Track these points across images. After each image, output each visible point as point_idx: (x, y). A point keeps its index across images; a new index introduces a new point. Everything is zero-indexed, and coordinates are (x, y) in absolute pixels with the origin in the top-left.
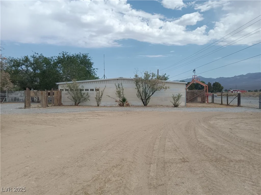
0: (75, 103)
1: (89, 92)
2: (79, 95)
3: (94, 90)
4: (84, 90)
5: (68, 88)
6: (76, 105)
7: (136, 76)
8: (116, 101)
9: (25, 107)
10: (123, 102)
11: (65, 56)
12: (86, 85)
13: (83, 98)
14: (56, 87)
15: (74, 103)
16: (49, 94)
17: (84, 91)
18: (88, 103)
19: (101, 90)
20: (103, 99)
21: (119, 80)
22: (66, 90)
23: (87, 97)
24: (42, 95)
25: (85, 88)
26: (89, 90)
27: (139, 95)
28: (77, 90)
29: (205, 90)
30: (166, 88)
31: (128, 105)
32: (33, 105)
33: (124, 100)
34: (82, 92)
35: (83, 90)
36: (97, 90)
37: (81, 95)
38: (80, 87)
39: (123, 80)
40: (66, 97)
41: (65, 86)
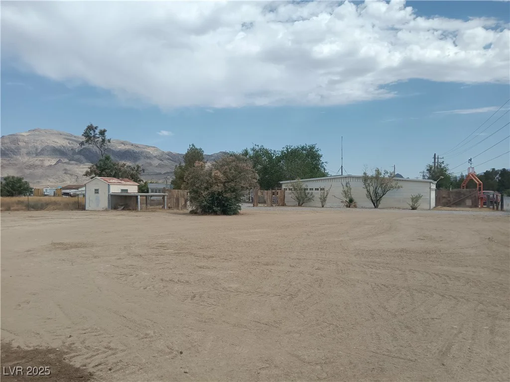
0: (299, 203)
1: (314, 191)
2: (303, 195)
3: (319, 189)
4: (309, 189)
5: (291, 187)
6: (300, 205)
7: (365, 173)
8: (342, 202)
9: (254, 206)
10: (351, 203)
11: (289, 150)
12: (311, 184)
13: (307, 199)
14: (280, 186)
15: (297, 203)
16: (273, 194)
17: (308, 191)
18: (312, 203)
19: (326, 189)
20: (328, 199)
21: (347, 178)
22: (290, 189)
23: (311, 197)
24: (267, 194)
25: (309, 188)
26: (314, 189)
27: (369, 195)
28: (301, 189)
29: (478, 188)
30: (399, 187)
31: (355, 206)
32: (260, 205)
33: (351, 201)
34: (307, 191)
35: (307, 189)
36: (322, 189)
37: (305, 195)
38: (304, 186)
39: (352, 179)
40: (289, 196)
41: (289, 185)
